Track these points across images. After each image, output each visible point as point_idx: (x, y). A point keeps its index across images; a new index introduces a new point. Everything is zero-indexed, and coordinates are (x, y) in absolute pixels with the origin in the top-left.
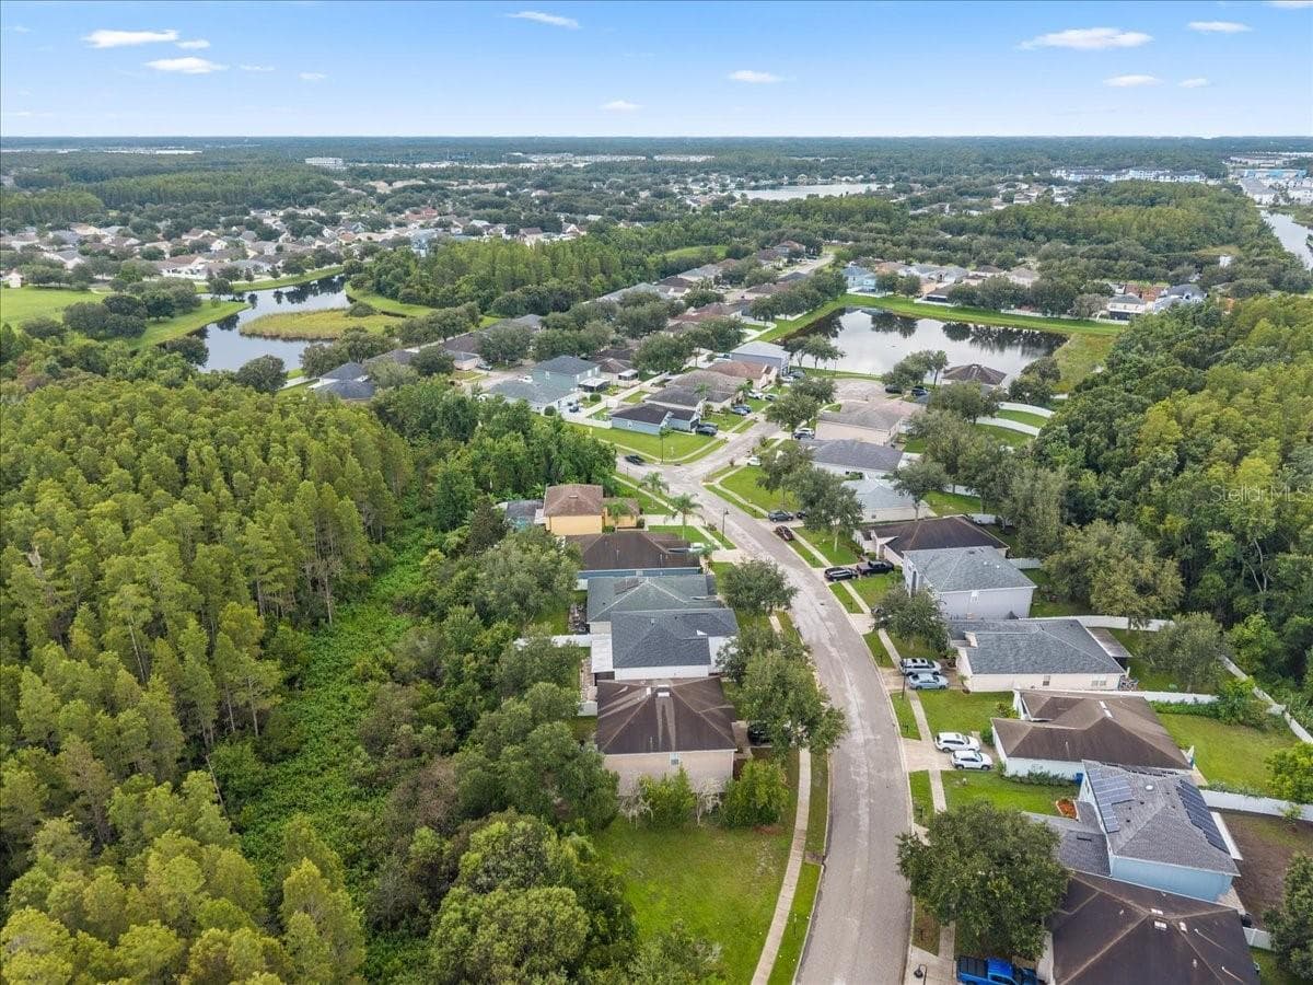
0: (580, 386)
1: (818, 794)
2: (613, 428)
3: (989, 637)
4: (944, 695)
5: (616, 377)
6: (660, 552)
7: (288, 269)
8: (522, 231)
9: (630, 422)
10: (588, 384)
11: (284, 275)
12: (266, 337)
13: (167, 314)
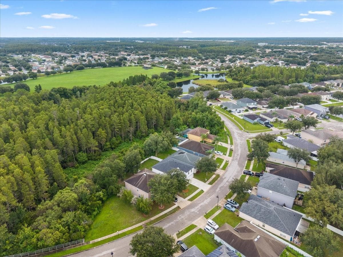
0: (248, 107)
1: (166, 215)
2: (243, 119)
3: (253, 204)
4: (230, 213)
5: (262, 106)
6: (201, 149)
7: (217, 69)
8: (290, 64)
9: (247, 118)
10: (250, 107)
11: (215, 71)
12: (196, 84)
13: (181, 77)
